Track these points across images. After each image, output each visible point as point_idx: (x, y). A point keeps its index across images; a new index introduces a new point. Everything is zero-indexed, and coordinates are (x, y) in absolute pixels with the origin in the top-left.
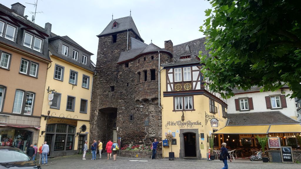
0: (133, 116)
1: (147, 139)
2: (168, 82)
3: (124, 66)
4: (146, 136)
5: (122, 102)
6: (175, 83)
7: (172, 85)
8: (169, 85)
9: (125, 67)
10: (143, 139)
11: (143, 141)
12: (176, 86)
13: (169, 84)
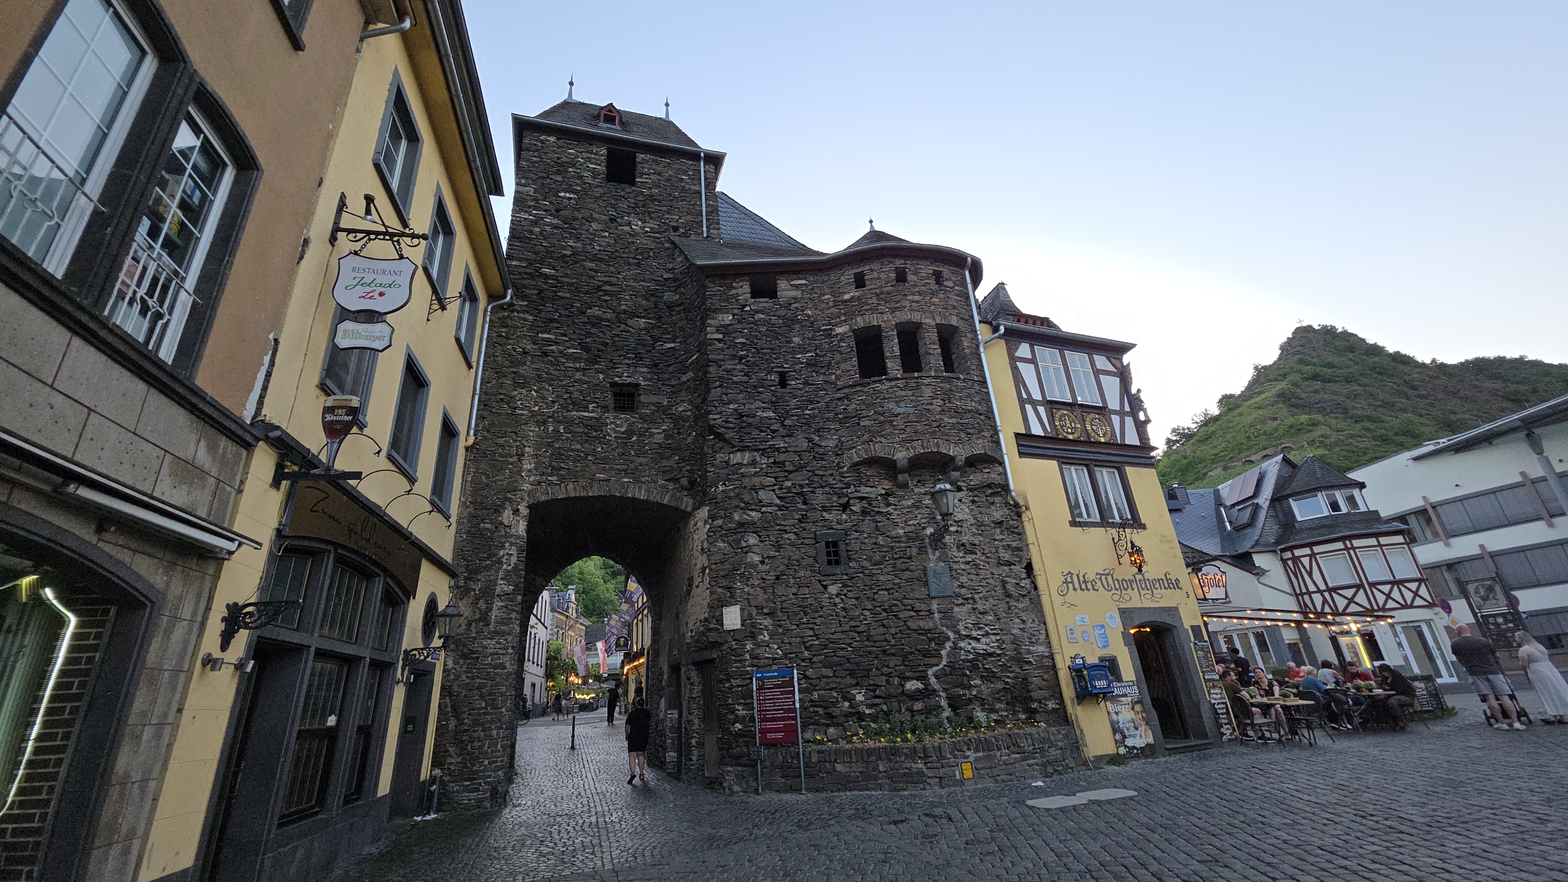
0: (842, 546)
1: (951, 665)
2: (1025, 396)
3: (743, 289)
4: (943, 652)
5: (753, 463)
6: (1052, 405)
7: (1041, 410)
8: (1029, 408)
9: (755, 294)
10: (930, 672)
11: (933, 680)
12: (1060, 420)
13: (1030, 403)
